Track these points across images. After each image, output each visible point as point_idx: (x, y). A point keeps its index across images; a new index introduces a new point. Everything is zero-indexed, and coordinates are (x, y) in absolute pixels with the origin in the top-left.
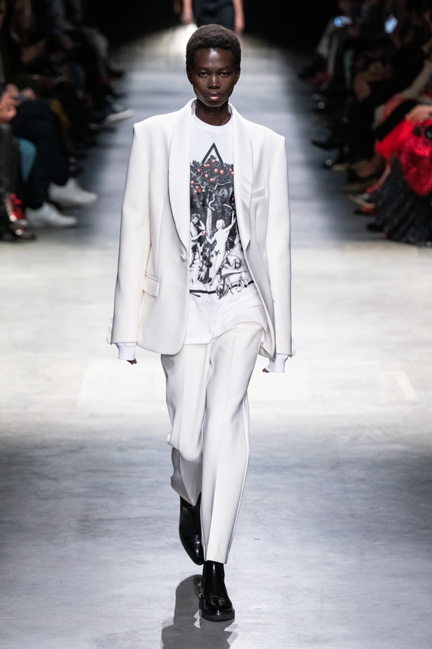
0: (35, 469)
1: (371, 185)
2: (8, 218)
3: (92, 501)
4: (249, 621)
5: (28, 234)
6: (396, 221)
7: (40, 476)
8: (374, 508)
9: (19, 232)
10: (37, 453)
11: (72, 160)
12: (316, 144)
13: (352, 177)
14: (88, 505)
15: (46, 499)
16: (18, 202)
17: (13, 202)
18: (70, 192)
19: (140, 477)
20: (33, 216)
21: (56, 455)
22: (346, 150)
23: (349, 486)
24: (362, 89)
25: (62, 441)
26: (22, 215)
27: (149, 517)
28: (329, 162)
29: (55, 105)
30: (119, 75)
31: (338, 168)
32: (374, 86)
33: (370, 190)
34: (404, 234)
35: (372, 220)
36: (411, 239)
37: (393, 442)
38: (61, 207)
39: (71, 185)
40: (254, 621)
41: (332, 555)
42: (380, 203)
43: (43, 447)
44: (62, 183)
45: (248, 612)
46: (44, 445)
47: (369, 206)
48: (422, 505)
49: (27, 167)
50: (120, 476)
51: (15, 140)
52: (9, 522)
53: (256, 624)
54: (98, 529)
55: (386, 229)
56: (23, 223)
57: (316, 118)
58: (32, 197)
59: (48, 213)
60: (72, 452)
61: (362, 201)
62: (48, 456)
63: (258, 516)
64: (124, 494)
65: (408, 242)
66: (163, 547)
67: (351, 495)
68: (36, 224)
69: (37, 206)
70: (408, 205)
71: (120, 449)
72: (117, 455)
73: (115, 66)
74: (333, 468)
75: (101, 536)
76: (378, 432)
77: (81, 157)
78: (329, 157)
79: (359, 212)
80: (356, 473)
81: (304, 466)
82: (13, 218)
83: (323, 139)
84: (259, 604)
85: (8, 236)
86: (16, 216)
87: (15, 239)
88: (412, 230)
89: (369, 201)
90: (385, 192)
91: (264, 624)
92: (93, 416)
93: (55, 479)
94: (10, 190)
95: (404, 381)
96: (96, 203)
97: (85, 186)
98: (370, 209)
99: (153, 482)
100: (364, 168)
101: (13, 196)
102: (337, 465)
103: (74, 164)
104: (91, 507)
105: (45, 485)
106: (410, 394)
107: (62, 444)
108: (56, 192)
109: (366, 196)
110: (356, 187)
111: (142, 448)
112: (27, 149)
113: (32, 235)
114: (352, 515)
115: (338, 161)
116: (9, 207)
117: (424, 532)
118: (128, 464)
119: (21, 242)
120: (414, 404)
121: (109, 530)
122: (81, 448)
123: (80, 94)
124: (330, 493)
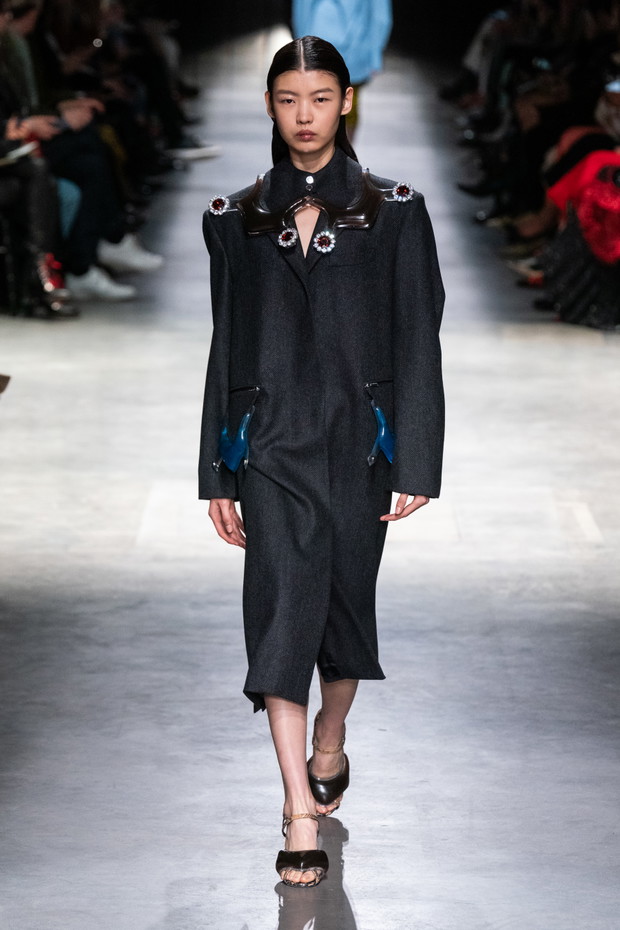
0: (78, 631)
2: (42, 287)
3: (156, 675)
4: (372, 841)
5: (68, 309)
6: (572, 295)
7: (85, 640)
8: (542, 690)
9: (56, 306)
10: (80, 609)
11: (130, 209)
12: (464, 189)
13: (513, 236)
15: (93, 672)
16: (56, 265)
17: (49, 265)
18: (127, 252)
19: (222, 644)
20: (75, 284)
21: (106, 612)
22: (506, 198)
23: (508, 658)
24: (529, 116)
25: (115, 592)
26: (60, 283)
28: (482, 214)
29: (107, 133)
30: (193, 93)
31: (495, 223)
32: (543, 111)
34: (583, 314)
35: (540, 295)
36: (595, 321)
37: (569, 599)
38: (116, 273)
39: (129, 243)
40: (377, 842)
41: (485, 753)
42: (551, 270)
43: (89, 600)
44: (116, 240)
45: (370, 830)
46: (91, 598)
47: (535, 275)
48: (610, 686)
49: (68, 217)
50: (194, 642)
51: (53, 181)
52: (44, 704)
53: (381, 846)
54: (164, 714)
55: (559, 306)
56: (63, 293)
57: (464, 154)
58: (75, 259)
59: (97, 281)
60: (127, 608)
61: (524, 267)
62: (96, 613)
63: (383, 699)
64: (200, 666)
65: (591, 326)
66: (254, 739)
67: (511, 671)
68: (80, 295)
69: (81, 271)
70: (588, 274)
71: (195, 605)
72: (191, 614)
73: (189, 81)
74: (487, 634)
75: (170, 724)
76: (548, 585)
77: (142, 204)
78: (483, 207)
79: (524, 283)
80: (517, 641)
81: (447, 632)
82: (49, 287)
83: (473, 181)
84: (385, 818)
85: (41, 311)
86: (54, 284)
87: (51, 316)
88: (594, 309)
89: (535, 268)
90: (558, 256)
91: (392, 846)
92: (158, 559)
93: (106, 645)
94: (44, 248)
95: (584, 516)
96: (162, 269)
97: (148, 244)
98: (538, 280)
99: (239, 651)
100: (529, 224)
101: (48, 256)
102: (492, 629)
103: (131, 214)
104: (156, 683)
105: (91, 652)
106: (591, 532)
107: (115, 597)
108: (108, 252)
109: (531, 261)
110: (519, 249)
111: (225, 603)
112: (69, 192)
113: (73, 311)
114: (512, 699)
115: (494, 215)
116: (43, 272)
117: (612, 722)
118: (206, 625)
119: (59, 320)
120: (598, 546)
121: (179, 716)
122: (141, 602)
123: (141, 118)
124: (482, 668)
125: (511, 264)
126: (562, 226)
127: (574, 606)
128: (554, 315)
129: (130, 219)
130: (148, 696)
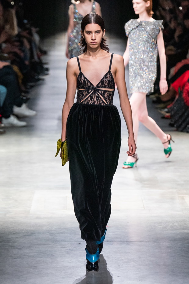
0: (10, 244)
1: (169, 105)
3: (39, 259)
6: (180, 122)
7: (13, 247)
8: (175, 261)
10: (11, 236)
11: (23, 94)
13: (159, 101)
14: (37, 261)
15: (16, 259)
18: (23, 110)
19: (61, 247)
20: (6, 121)
21: (20, 237)
22: (156, 88)
23: (163, 250)
25: (23, 230)
27: (66, 267)
30: (45, 53)
31: (153, 96)
33: (169, 107)
34: (185, 128)
37: (184, 229)
38: (19, 117)
39: (24, 106)
43: (14, 234)
44: (19, 105)
46: (14, 232)
47: (168, 115)
50: (52, 247)
54: (42, 273)
55: (176, 126)
59: (13, 120)
60: (27, 235)
62: (16, 238)
63: (119, 266)
64: (54, 255)
67: (164, 255)
68: (7, 125)
69: (7, 117)
70: (186, 114)
74: (155, 242)
75: (44, 276)
76: (176, 224)
80: (166, 244)
89: (167, 112)
90: (175, 108)
92: (38, 218)
93: (20, 249)
96: (36, 115)
98: (169, 116)
99: (68, 250)
102: (157, 240)
103: (24, 96)
104: (38, 262)
105: (15, 251)
107: (23, 232)
108: (16, 110)
109: (166, 110)
110: (162, 105)
114: (165, 265)
121: (47, 273)
122: (32, 233)
123: (27, 63)
124: (154, 254)
125: (159, 111)
126: (177, 97)
127: (185, 231)
128: (175, 129)
129: (24, 98)
130: (36, 266)
